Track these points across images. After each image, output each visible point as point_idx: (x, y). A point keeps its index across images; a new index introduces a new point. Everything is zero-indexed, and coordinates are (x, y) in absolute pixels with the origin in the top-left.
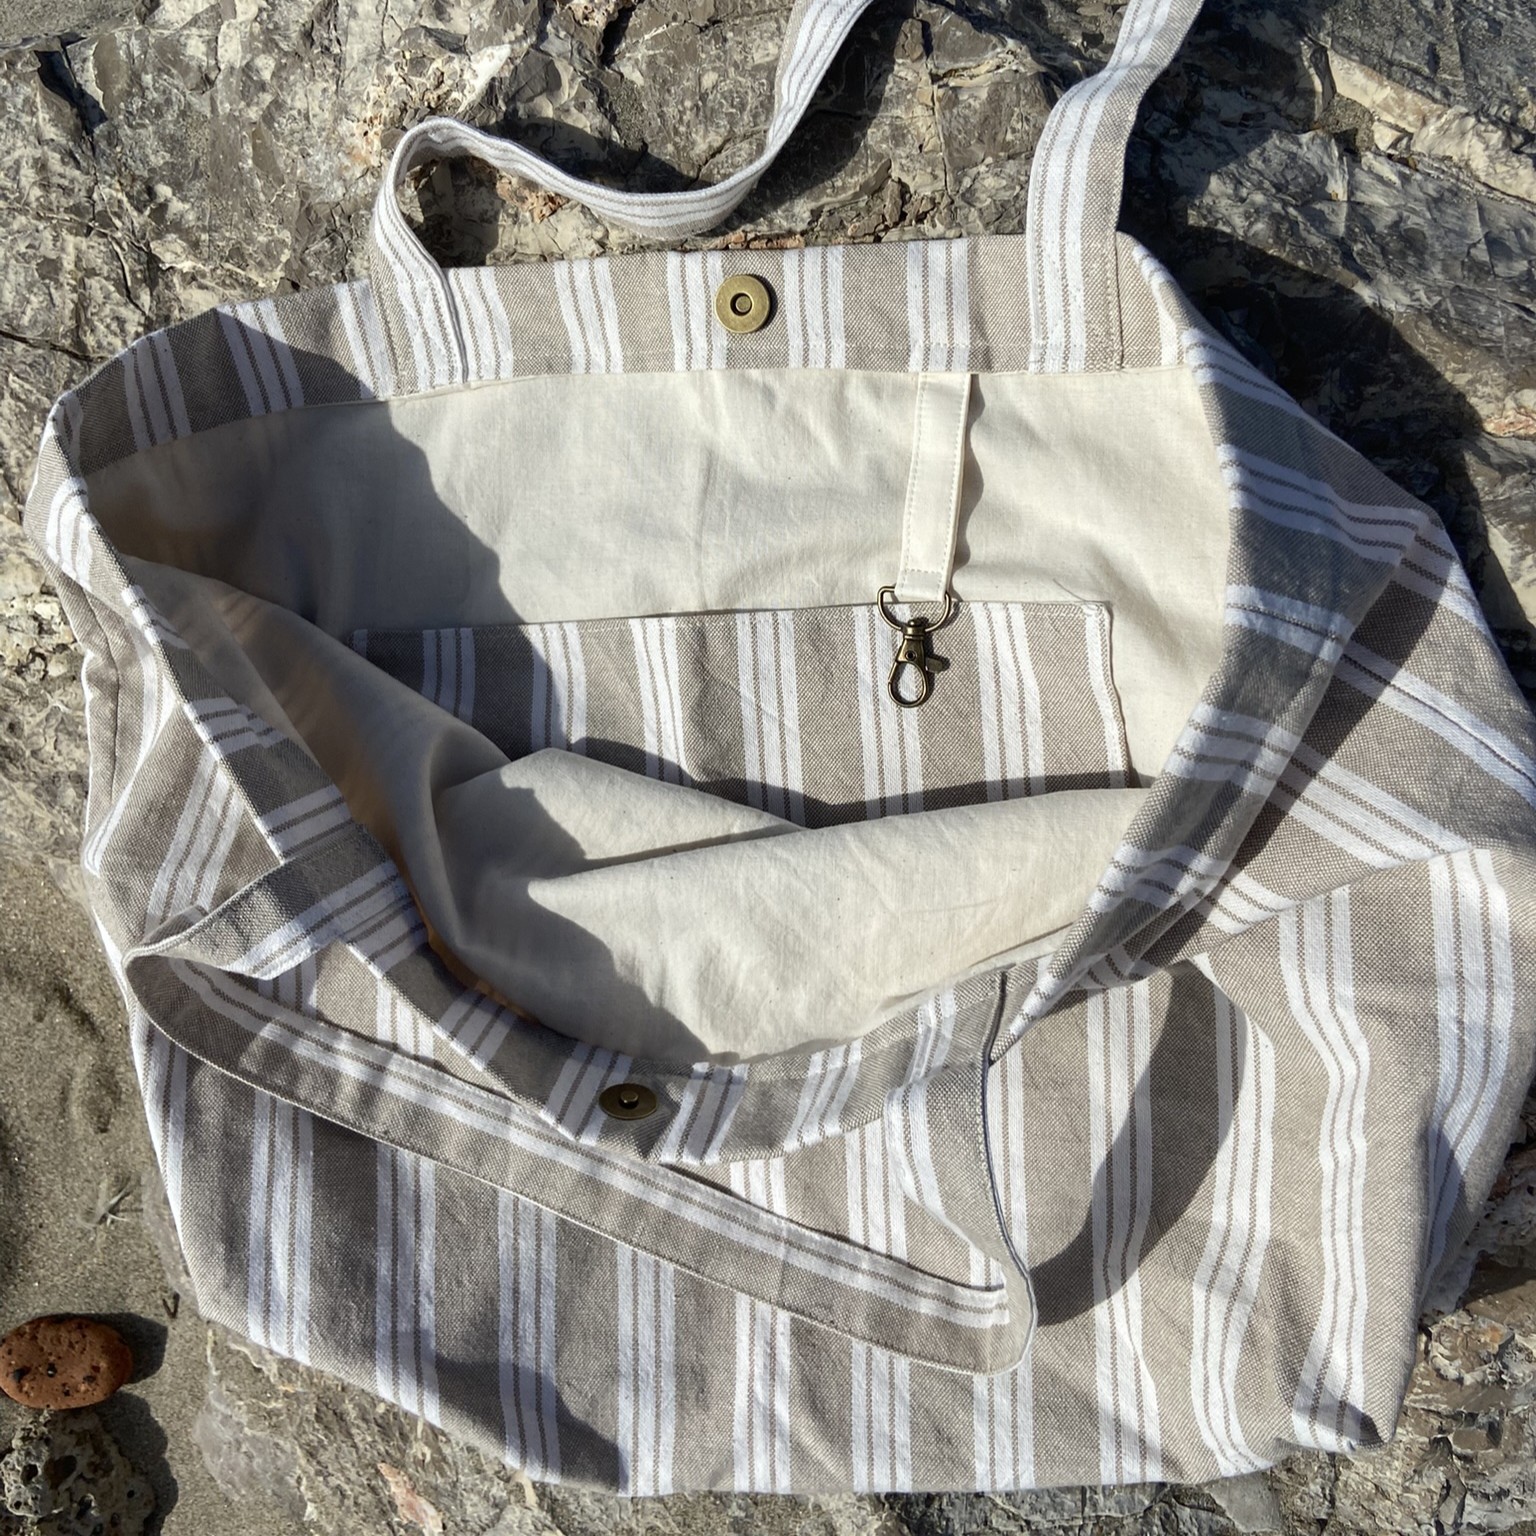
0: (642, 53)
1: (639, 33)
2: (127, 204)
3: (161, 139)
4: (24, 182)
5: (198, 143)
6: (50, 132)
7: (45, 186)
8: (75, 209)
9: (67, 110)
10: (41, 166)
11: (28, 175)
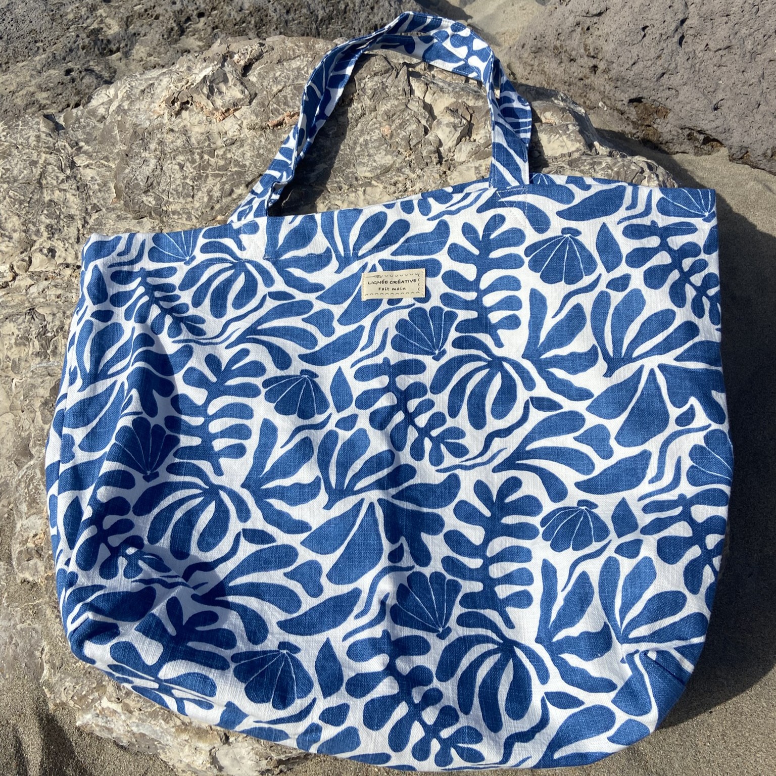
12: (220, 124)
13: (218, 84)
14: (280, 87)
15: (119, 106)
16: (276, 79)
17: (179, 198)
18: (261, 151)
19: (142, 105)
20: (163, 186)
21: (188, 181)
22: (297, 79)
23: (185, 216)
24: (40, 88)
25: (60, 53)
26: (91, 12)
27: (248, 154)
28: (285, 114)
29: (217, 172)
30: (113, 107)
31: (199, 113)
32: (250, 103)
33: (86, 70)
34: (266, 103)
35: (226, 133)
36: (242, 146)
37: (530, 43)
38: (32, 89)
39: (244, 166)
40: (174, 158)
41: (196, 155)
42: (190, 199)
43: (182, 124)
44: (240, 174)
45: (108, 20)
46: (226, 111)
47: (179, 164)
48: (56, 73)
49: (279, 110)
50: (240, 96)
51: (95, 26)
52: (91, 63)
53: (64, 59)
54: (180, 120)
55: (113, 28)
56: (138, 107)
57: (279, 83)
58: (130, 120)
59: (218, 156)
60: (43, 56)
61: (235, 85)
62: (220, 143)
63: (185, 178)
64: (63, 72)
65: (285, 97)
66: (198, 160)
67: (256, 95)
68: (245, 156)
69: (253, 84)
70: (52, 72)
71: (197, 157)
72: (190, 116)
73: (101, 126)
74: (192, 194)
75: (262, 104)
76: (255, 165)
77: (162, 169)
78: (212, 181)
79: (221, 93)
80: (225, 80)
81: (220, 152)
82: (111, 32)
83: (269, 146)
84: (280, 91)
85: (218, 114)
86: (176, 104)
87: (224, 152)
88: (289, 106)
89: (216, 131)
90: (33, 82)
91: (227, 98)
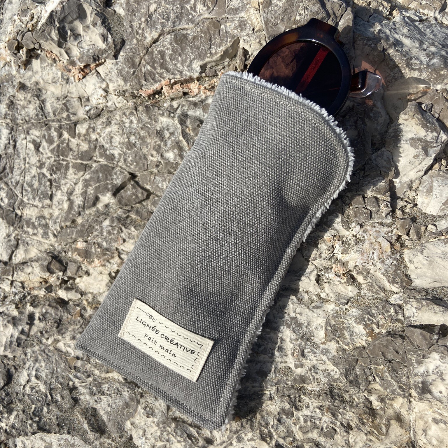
12: (79, 85)
13: (71, 22)
14: (155, 35)
16: (150, 16)
17: (34, 198)
18: (133, 139)
20: (16, 176)
21: (44, 171)
22: (180, 20)
23: (41, 231)
27: (117, 139)
28: (163, 82)
29: (79, 161)
31: (52, 65)
32: (116, 57)
34: (137, 61)
35: (88, 100)
36: (109, 123)
39: (111, 158)
40: (28, 133)
41: (53, 130)
42: (48, 201)
43: (34, 80)
44: (107, 171)
46: (85, 67)
47: (34, 142)
49: (154, 75)
50: (102, 45)
54: (30, 73)
59: (79, 135)
61: (95, 24)
62: (81, 113)
63: (41, 165)
65: (162, 54)
66: (56, 139)
67: (123, 42)
68: (113, 140)
69: (119, 21)
71: (55, 134)
72: (43, 69)
74: (50, 193)
75: (131, 62)
76: (125, 160)
77: (15, 146)
78: (73, 176)
79: (76, 36)
80: (82, 15)
81: (81, 129)
83: (142, 133)
84: (155, 41)
85: (75, 71)
86: (21, 52)
87: (87, 130)
88: (167, 70)
89: (75, 95)
91: (85, 46)
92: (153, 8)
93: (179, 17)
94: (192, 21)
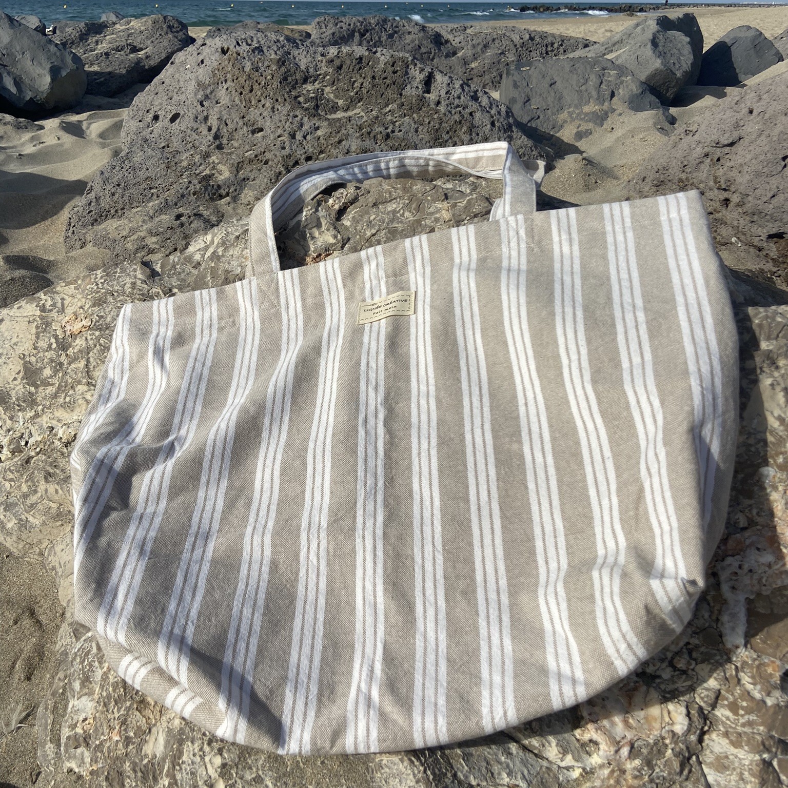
0: (351, 216)
1: (350, 212)
2: (161, 293)
3: (178, 280)
4: (126, 288)
5: (191, 280)
6: (140, 276)
7: (133, 288)
8: (142, 295)
9: (148, 270)
10: (134, 284)
11: (128, 285)
13: (311, 229)
14: (374, 231)
15: (214, 253)
16: (370, 222)
19: (235, 251)
24: (151, 233)
25: (172, 199)
26: (205, 159)
30: (208, 254)
31: (290, 258)
32: (342, 247)
33: (195, 215)
34: (359, 248)
37: (651, 176)
38: (142, 234)
45: (220, 167)
46: (317, 257)
48: (166, 219)
50: (332, 240)
51: (207, 172)
52: (201, 208)
53: (176, 204)
55: (224, 174)
56: (231, 253)
57: (373, 227)
58: (223, 266)
60: (157, 202)
61: (328, 230)
64: (173, 217)
65: (379, 241)
67: (349, 239)
69: (347, 228)
70: (163, 217)
73: (195, 272)
75: (354, 249)
79: (313, 238)
80: (319, 225)
82: (222, 177)
84: (374, 235)
85: (309, 260)
90: (144, 228)
91: (319, 244)
92: (372, 218)
93: (392, 221)
94: (401, 222)
